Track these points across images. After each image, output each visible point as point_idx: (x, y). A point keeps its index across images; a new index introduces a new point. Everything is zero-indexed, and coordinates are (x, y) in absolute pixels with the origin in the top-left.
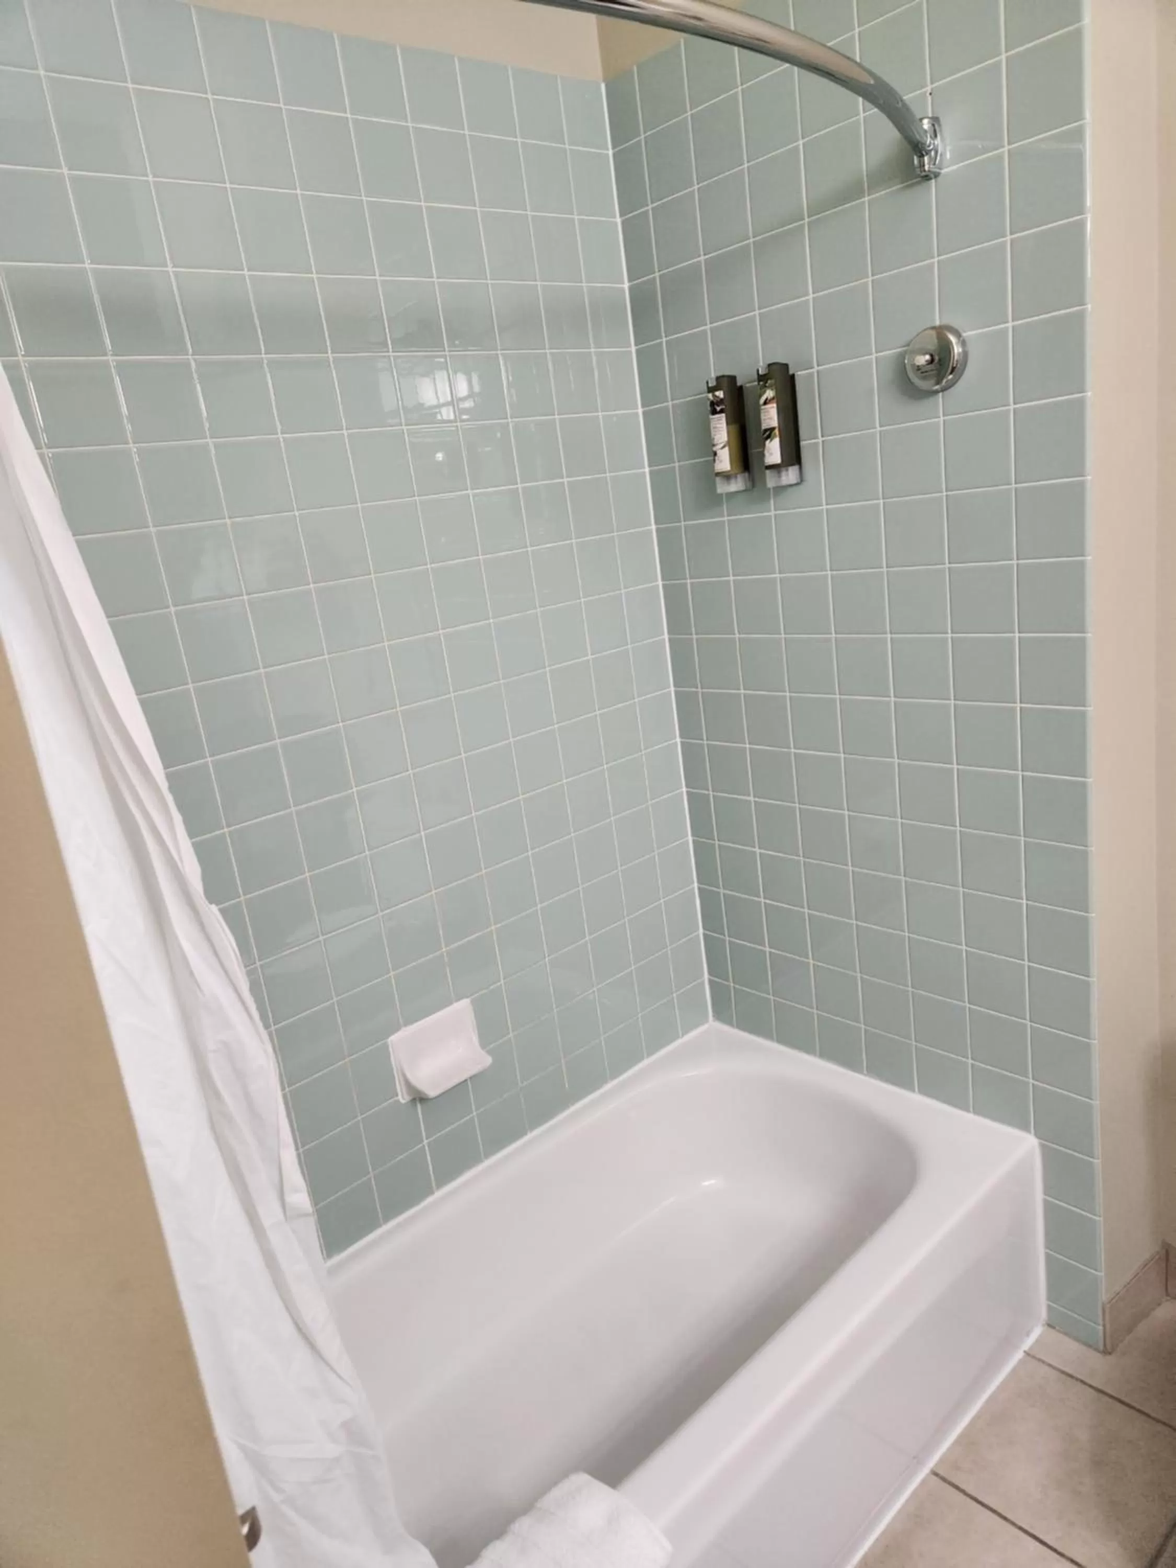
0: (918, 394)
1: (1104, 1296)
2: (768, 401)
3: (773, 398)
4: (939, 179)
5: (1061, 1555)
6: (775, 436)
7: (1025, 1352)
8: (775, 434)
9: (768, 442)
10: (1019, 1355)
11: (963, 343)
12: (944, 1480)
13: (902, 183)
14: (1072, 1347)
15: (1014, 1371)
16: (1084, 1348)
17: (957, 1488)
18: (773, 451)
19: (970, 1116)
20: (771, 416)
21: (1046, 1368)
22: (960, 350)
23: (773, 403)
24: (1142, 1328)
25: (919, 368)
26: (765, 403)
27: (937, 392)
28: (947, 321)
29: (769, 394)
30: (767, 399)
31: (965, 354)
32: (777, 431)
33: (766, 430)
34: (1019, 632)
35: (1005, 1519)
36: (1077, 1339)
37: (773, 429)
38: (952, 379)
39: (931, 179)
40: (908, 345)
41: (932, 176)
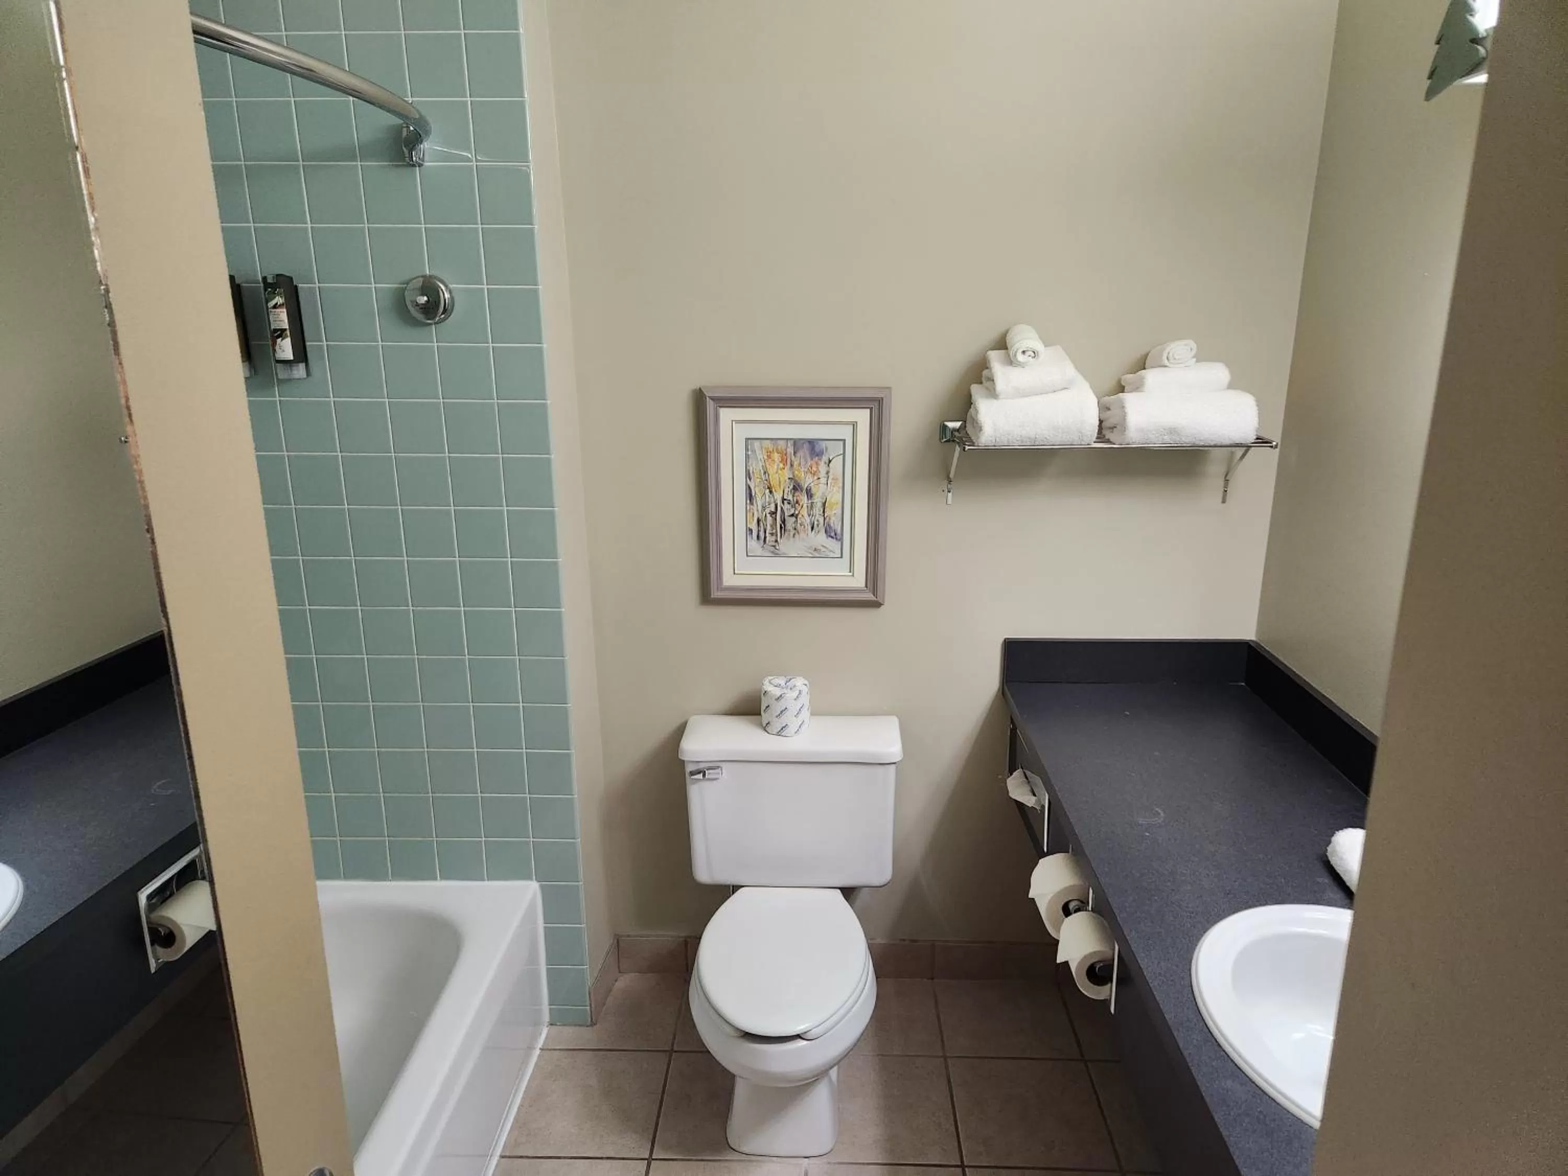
0: (416, 323)
1: (589, 982)
2: (277, 306)
3: (283, 304)
4: (422, 168)
5: (601, 1158)
6: (286, 336)
7: (540, 1049)
8: (286, 334)
9: (279, 340)
10: (538, 1052)
11: (450, 292)
12: (510, 1157)
13: (390, 162)
14: (569, 1031)
15: (536, 1064)
16: (577, 1028)
17: (521, 1157)
18: (285, 349)
19: (486, 883)
20: (282, 319)
21: (557, 1052)
22: (449, 296)
23: (283, 308)
24: (610, 1000)
25: (417, 305)
26: (275, 307)
27: (431, 324)
28: (434, 273)
29: (279, 300)
30: (277, 304)
31: (452, 298)
32: (288, 332)
33: (276, 330)
34: (507, 506)
35: (559, 1158)
36: (570, 1025)
37: (285, 330)
38: (444, 317)
39: (416, 167)
40: (407, 283)
41: (417, 165)
